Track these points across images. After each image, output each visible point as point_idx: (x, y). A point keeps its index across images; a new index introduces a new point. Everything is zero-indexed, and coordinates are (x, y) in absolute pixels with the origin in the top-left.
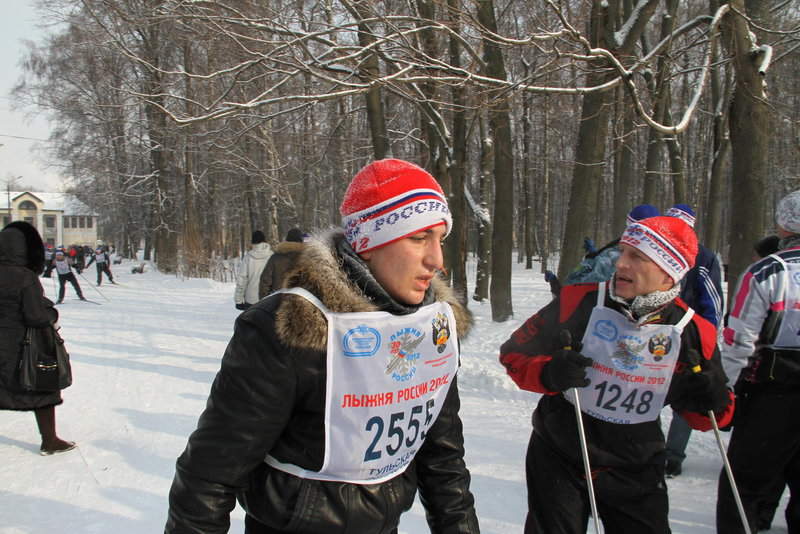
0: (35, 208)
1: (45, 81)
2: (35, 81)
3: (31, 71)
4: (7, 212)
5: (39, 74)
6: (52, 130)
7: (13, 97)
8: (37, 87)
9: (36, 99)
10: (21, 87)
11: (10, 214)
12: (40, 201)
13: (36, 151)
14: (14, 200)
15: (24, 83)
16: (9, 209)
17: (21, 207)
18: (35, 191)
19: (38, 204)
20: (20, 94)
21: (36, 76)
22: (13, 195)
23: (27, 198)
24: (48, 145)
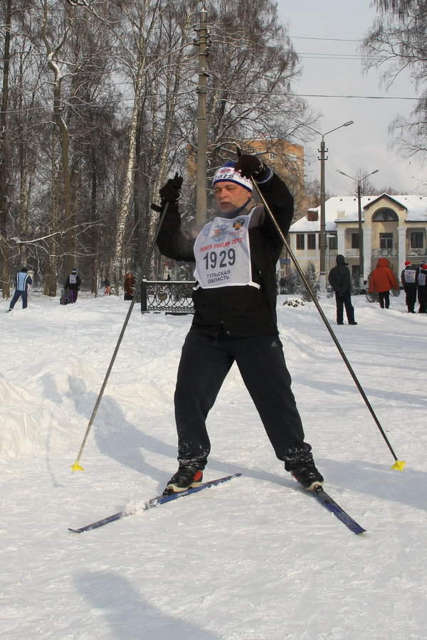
0: (396, 219)
1: (410, 21)
2: (396, 23)
3: (391, 10)
4: (357, 226)
5: (401, 13)
6: (420, 95)
7: (368, 49)
8: (399, 32)
9: (397, 50)
10: (378, 34)
11: (360, 229)
12: (402, 207)
13: (398, 131)
14: (367, 207)
15: (381, 29)
16: (360, 222)
17: (375, 218)
18: (396, 194)
19: (400, 213)
20: (376, 45)
21: (396, 16)
22: (365, 201)
23: (384, 204)
24: (415, 119)
